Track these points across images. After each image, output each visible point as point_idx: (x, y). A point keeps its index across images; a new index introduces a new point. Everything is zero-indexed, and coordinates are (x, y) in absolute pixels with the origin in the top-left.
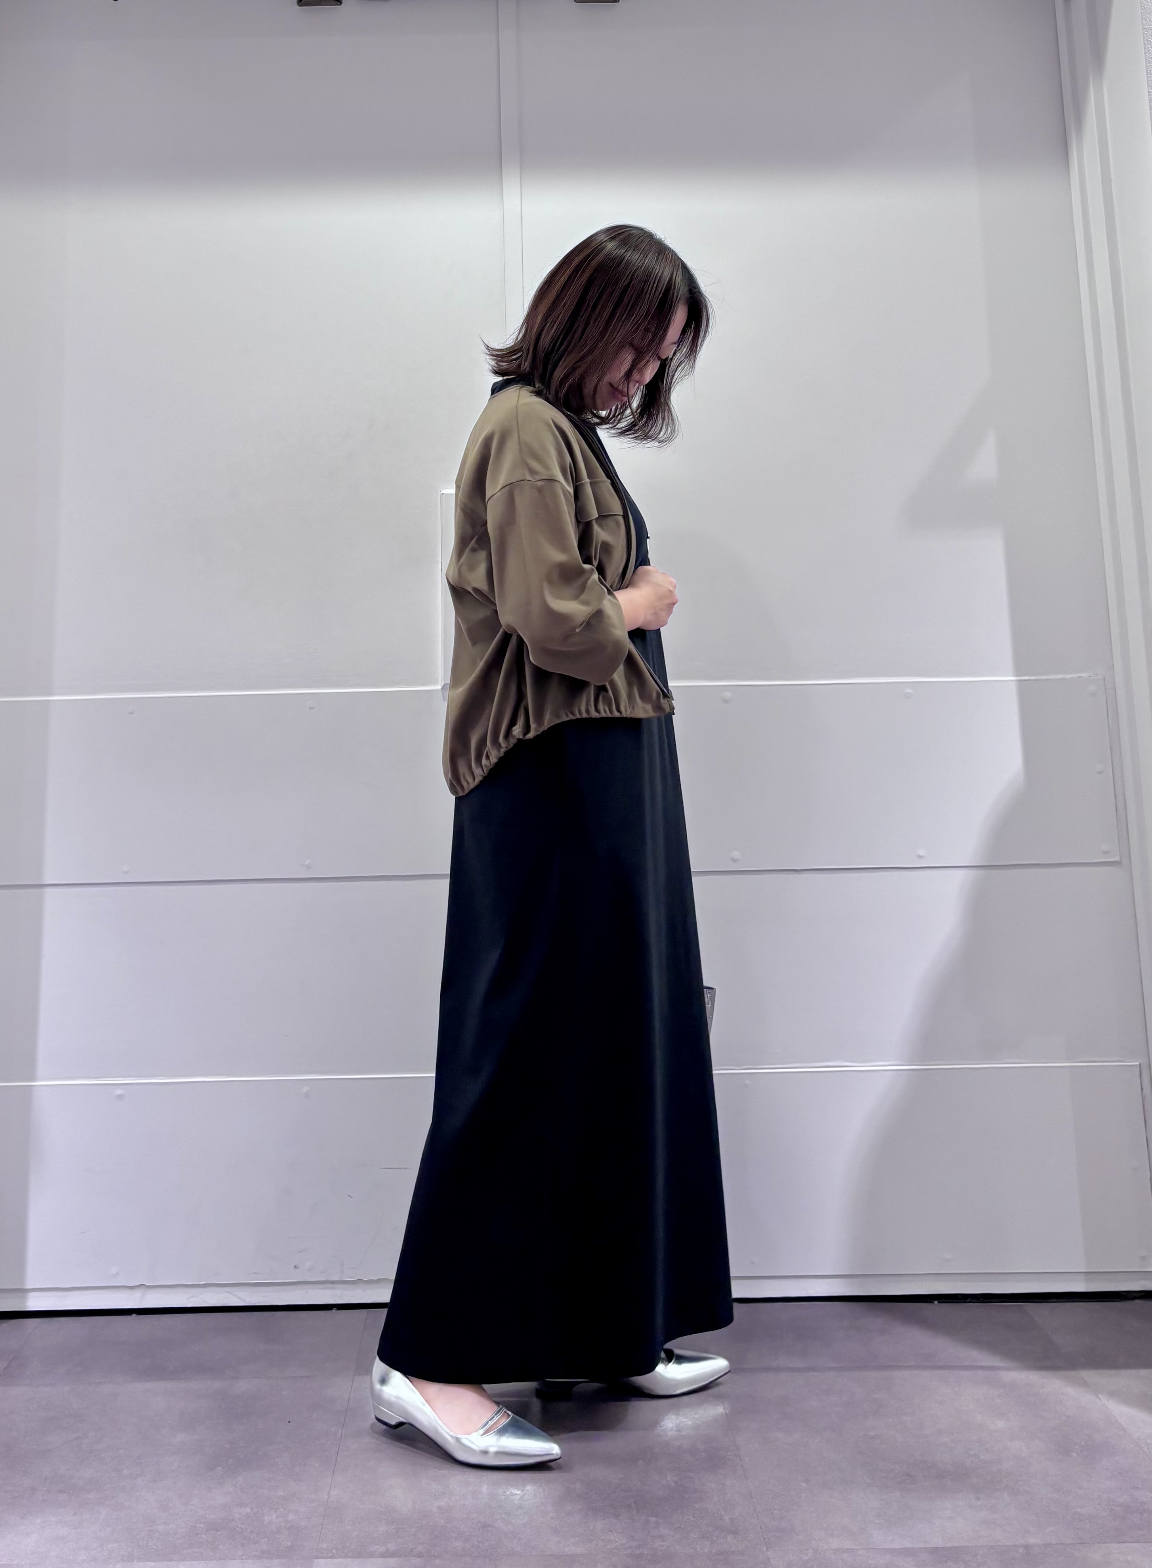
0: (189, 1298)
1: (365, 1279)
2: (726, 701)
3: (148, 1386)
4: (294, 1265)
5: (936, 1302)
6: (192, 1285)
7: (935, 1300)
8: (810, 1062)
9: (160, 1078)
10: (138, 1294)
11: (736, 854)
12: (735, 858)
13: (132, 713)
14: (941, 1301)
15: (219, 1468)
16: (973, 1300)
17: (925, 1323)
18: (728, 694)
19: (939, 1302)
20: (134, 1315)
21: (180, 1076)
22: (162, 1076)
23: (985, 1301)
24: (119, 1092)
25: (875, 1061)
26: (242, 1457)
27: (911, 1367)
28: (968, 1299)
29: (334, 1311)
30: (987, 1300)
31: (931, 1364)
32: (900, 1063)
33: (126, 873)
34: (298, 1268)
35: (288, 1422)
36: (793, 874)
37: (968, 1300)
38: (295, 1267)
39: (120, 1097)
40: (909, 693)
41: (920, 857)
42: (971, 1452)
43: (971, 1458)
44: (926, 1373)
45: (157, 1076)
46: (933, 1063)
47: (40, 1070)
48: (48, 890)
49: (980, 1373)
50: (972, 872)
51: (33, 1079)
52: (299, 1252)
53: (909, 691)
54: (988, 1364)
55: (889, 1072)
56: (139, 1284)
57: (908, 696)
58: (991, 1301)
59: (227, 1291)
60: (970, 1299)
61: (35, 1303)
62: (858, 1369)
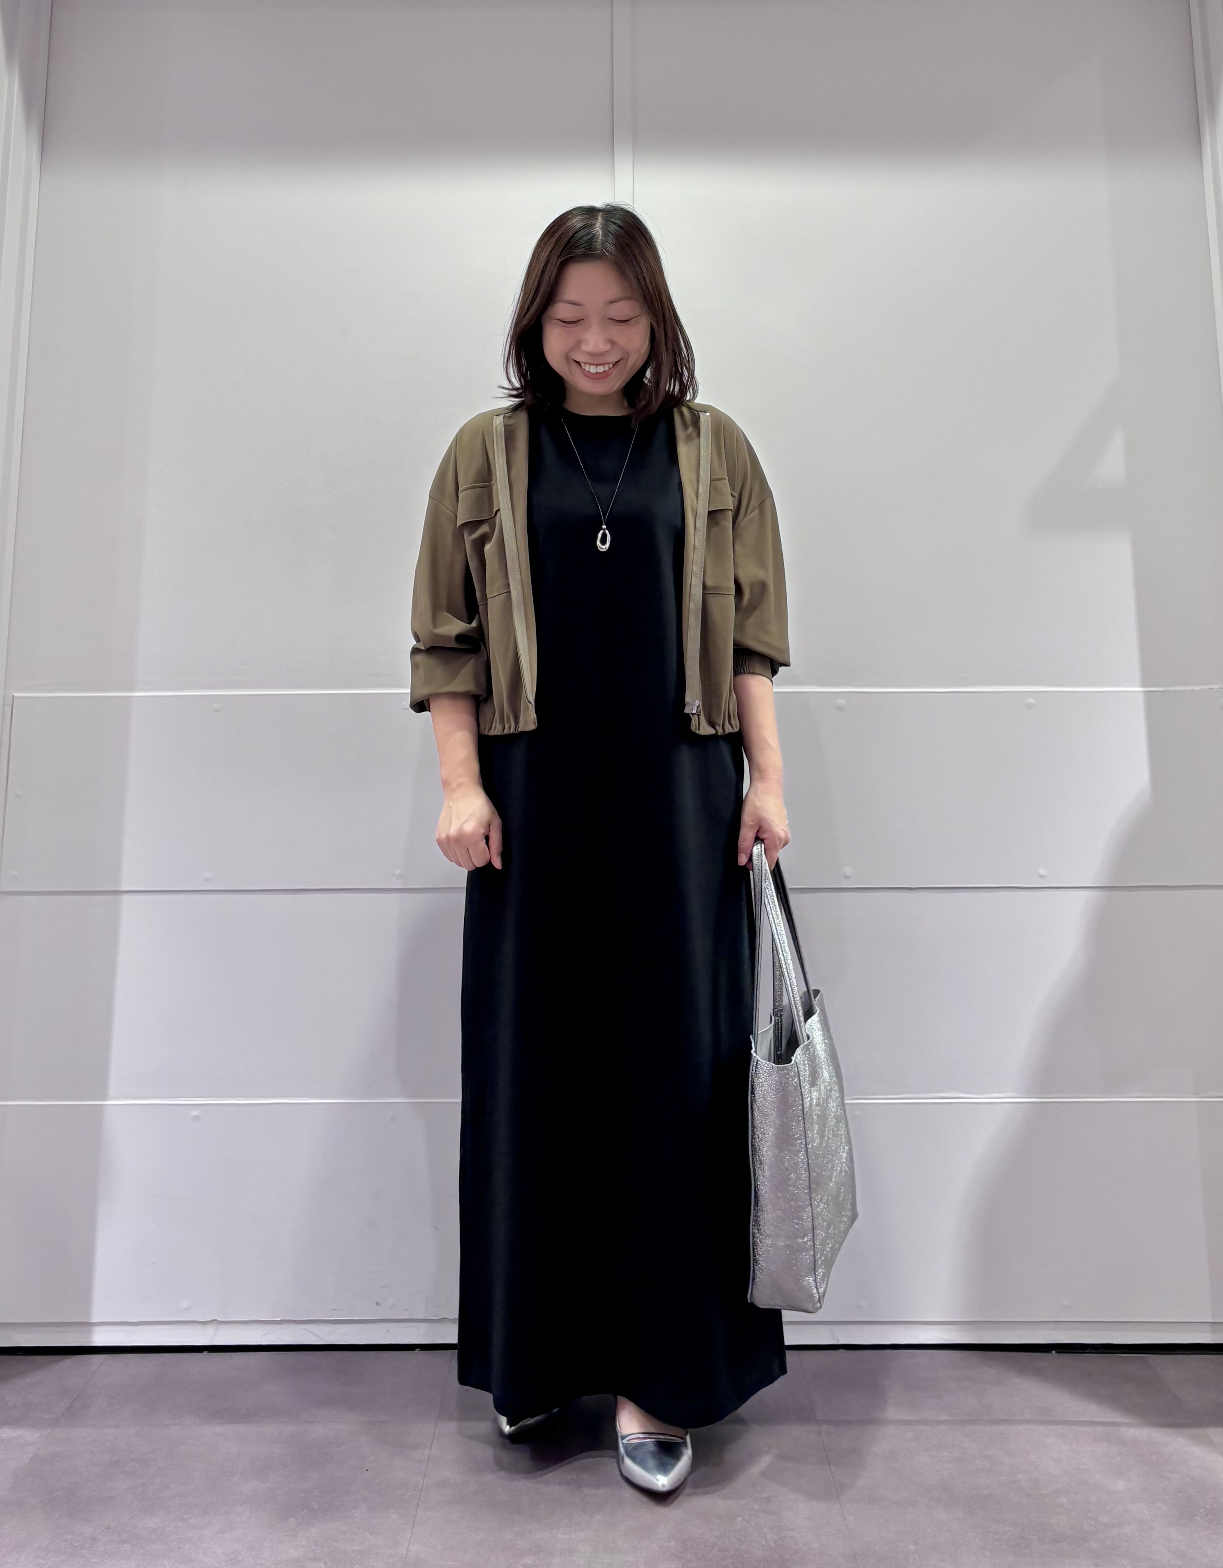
0: (263, 1336)
2: (840, 708)
3: (219, 1429)
4: (376, 1301)
5: (1054, 1352)
6: (268, 1321)
7: (1053, 1350)
8: (925, 1093)
9: (239, 1098)
10: (209, 1330)
11: (848, 870)
12: (848, 875)
13: (216, 712)
14: (1058, 1351)
15: (293, 1519)
16: (1092, 1351)
17: (1041, 1374)
18: (841, 701)
19: (1057, 1352)
20: (205, 1353)
21: (261, 1097)
22: (241, 1097)
23: (1105, 1351)
24: (195, 1113)
25: (993, 1093)
26: (316, 1507)
27: (1026, 1422)
28: (1088, 1349)
29: (416, 1351)
30: (1108, 1351)
31: (1047, 1418)
32: (1017, 1095)
33: (207, 880)
34: (380, 1304)
35: (365, 1470)
36: (907, 893)
37: (1087, 1351)
38: (377, 1303)
39: (196, 1118)
40: (1031, 703)
41: (1041, 876)
42: (1090, 1515)
43: (1090, 1521)
44: (1041, 1428)
45: (237, 1097)
46: (1053, 1096)
47: (112, 1089)
48: (126, 897)
49: (1100, 1429)
50: (1095, 893)
51: (104, 1097)
52: (383, 1287)
53: (1031, 700)
54: (1109, 1420)
55: (1007, 1105)
56: (211, 1319)
57: (1030, 706)
58: (1112, 1351)
59: (305, 1329)
60: (1090, 1349)
61: (100, 1338)
62: (970, 1422)
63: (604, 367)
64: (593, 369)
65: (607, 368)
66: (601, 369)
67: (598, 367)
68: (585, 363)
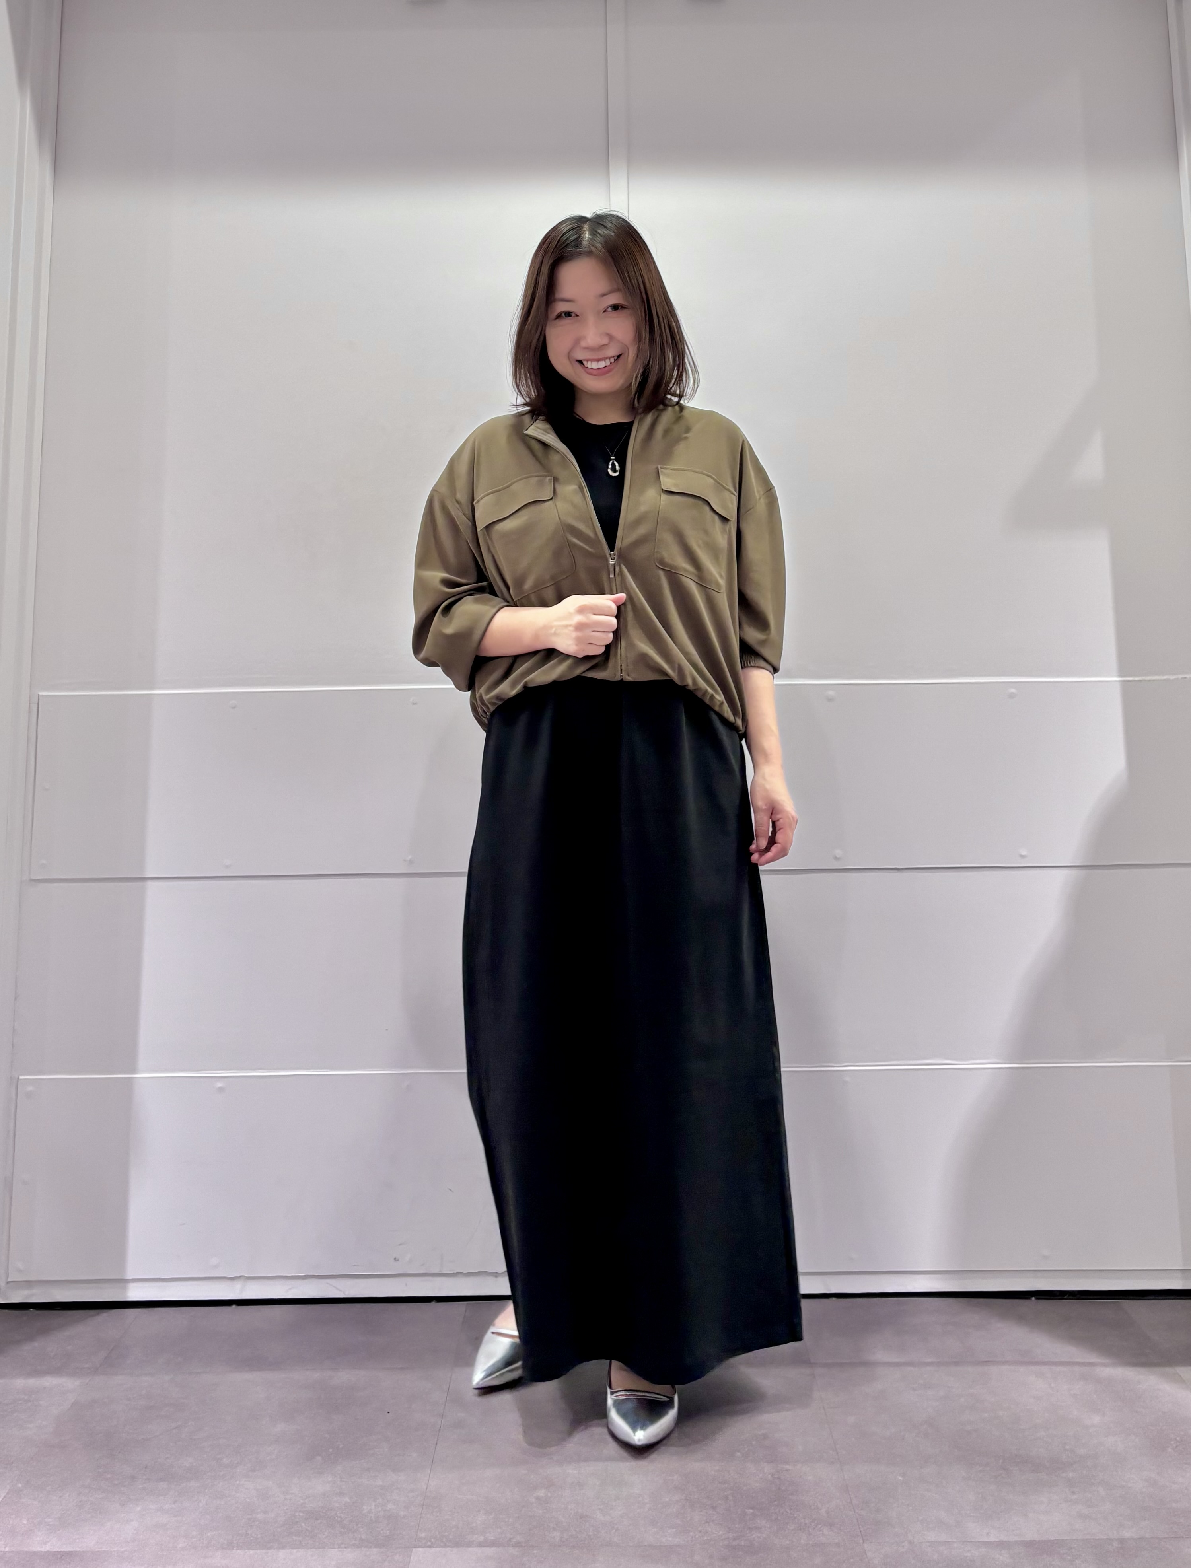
0: (289, 1290)
1: (464, 1272)
2: (830, 700)
3: (248, 1376)
4: (395, 1257)
5: (1033, 1298)
6: (292, 1276)
7: (1033, 1296)
8: (910, 1060)
9: (260, 1071)
10: (238, 1285)
11: (838, 852)
12: (838, 857)
13: (234, 708)
14: (1039, 1297)
15: (319, 1458)
16: (1071, 1297)
17: (1021, 1319)
18: (831, 693)
19: (1037, 1299)
20: (234, 1306)
21: (278, 1069)
23: (1082, 1297)
24: (219, 1085)
25: (976, 1059)
26: (341, 1447)
27: (1005, 1363)
28: (1066, 1295)
29: (433, 1303)
30: (1084, 1297)
31: (1028, 1360)
32: (998, 1061)
33: (227, 867)
34: (398, 1260)
35: (387, 1412)
36: (896, 872)
37: (1065, 1297)
38: (395, 1259)
39: (221, 1090)
40: (1013, 693)
41: (1023, 857)
42: (1068, 1447)
43: (1067, 1452)
44: (1022, 1369)
45: (257, 1069)
46: (1031, 1062)
47: (141, 1062)
48: (150, 883)
49: (1077, 1369)
50: (1074, 872)
51: (134, 1071)
52: (400, 1245)
53: (1013, 690)
54: (1087, 1360)
55: (989, 1070)
56: (239, 1275)
57: (1012, 696)
58: (1086, 1297)
59: (328, 1284)
60: (1067, 1295)
61: (135, 1294)
62: (956, 1364)
63: (605, 362)
64: (595, 365)
65: (608, 363)
66: (602, 364)
67: (599, 362)
68: (587, 361)
